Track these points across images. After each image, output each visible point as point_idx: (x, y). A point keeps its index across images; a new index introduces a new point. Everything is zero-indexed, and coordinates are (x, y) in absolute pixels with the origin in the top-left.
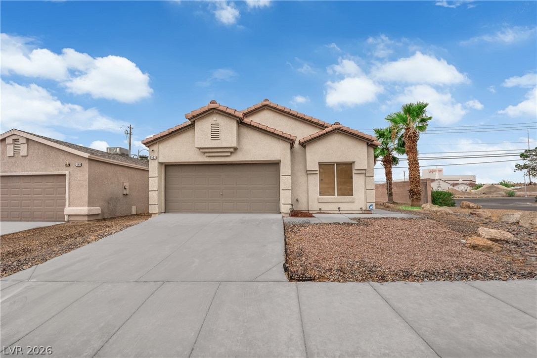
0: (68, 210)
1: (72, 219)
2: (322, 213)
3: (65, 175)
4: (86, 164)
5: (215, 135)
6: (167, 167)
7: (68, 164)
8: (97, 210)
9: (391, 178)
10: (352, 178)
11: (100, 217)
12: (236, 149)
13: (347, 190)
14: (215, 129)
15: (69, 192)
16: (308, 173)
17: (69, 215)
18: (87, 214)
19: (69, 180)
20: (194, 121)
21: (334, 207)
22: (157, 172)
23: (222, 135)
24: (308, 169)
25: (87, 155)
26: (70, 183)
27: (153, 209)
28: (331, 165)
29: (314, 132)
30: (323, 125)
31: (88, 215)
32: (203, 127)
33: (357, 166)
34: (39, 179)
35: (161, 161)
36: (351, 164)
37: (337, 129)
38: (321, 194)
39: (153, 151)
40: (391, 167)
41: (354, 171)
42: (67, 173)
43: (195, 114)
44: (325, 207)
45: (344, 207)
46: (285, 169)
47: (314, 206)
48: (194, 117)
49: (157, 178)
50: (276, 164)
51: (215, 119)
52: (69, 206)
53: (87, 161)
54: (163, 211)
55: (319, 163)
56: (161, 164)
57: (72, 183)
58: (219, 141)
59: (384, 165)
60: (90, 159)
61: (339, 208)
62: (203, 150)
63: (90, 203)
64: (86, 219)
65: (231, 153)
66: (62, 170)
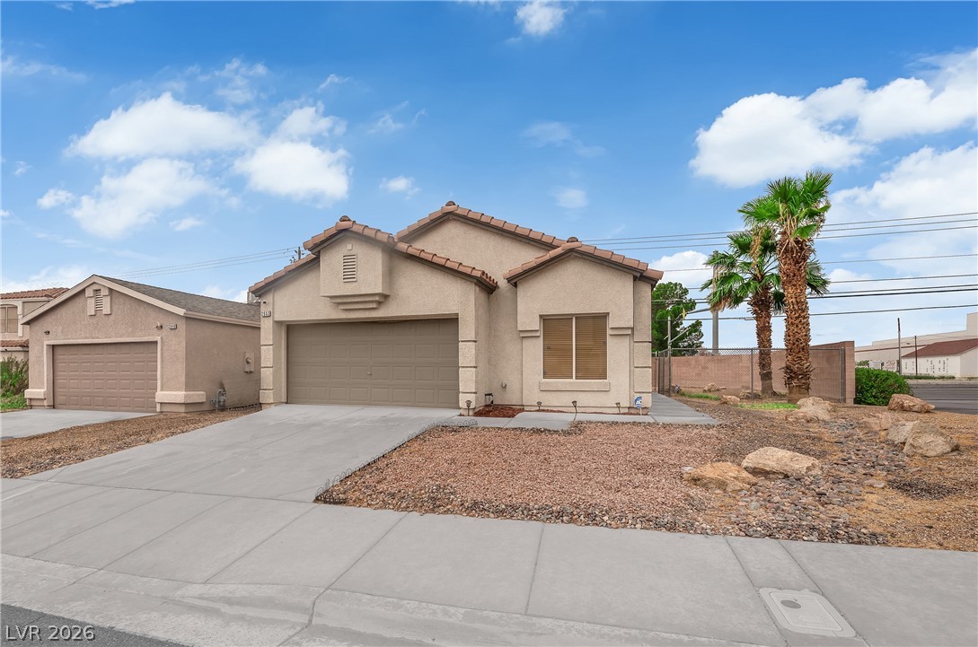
0: (162, 395)
1: (166, 409)
2: (543, 411)
3: (156, 342)
4: (182, 325)
5: (349, 276)
6: (291, 330)
7: (159, 325)
8: (199, 396)
9: (769, 341)
10: (605, 343)
11: (206, 407)
12: (386, 297)
13: (593, 366)
14: (349, 261)
15: (162, 367)
16: (526, 335)
17: (161, 403)
18: (183, 402)
19: (162, 349)
20: (319, 252)
21: (566, 400)
22: (271, 337)
23: (360, 275)
24: (520, 328)
25: (181, 312)
26: (162, 354)
27: (267, 396)
28: (566, 319)
29: (530, 257)
30: (551, 244)
31: (186, 404)
32: (333, 261)
33: (611, 323)
34: (111, 349)
35: (278, 317)
36: (604, 317)
37: (572, 250)
38: (546, 375)
39: (265, 303)
40: (769, 316)
41: (609, 332)
42: (158, 339)
43: (318, 241)
44: (550, 400)
45: (583, 399)
46: (467, 330)
47: (531, 397)
48: (316, 246)
49: (271, 347)
50: (451, 321)
51: (349, 247)
52: (162, 390)
53: (184, 321)
54: (284, 400)
55: (541, 316)
56: (278, 323)
57: (165, 354)
58: (355, 284)
59: (755, 312)
60: (187, 318)
61: (574, 402)
62: (339, 301)
63: (189, 386)
64: (182, 409)
65: (379, 303)
66: (153, 335)
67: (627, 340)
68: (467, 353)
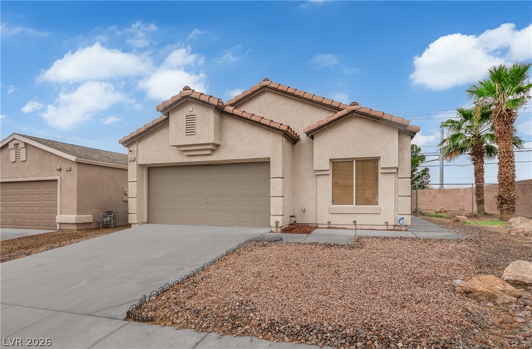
0: (60, 218)
1: (64, 227)
2: (332, 228)
3: (56, 180)
4: (75, 168)
5: (190, 130)
6: (151, 170)
7: (58, 168)
8: (88, 218)
9: (482, 179)
10: (377, 179)
11: (92, 226)
12: (218, 146)
13: (368, 195)
14: (190, 119)
15: (61, 198)
16: (319, 174)
17: (60, 223)
18: (75, 222)
19: (61, 185)
20: (168, 113)
21: (347, 220)
22: (136, 176)
23: (198, 130)
24: (315, 169)
25: (73, 158)
26: (61, 189)
27: (132, 219)
28: (348, 162)
29: (324, 117)
30: (338, 108)
31: (77, 224)
32: (178, 119)
33: (382, 164)
35: (140, 163)
36: (376, 160)
37: (354, 111)
38: (334, 202)
39: (131, 151)
40: (483, 162)
41: (380, 171)
42: (58, 178)
43: (167, 105)
44: (336, 220)
45: (361, 219)
46: (276, 169)
47: (323, 218)
48: (166, 108)
49: (136, 183)
50: (264, 163)
51: (190, 109)
52: (61, 214)
53: (76, 165)
54: (145, 220)
55: (331, 160)
56: (142, 166)
57: (63, 189)
58: (194, 136)
59: (473, 159)
60: (78, 163)
61: (355, 222)
62: (182, 148)
63: (79, 211)
64: (75, 227)
65: (213, 150)
66: (55, 175)
67: (393, 176)
68: (276, 186)
